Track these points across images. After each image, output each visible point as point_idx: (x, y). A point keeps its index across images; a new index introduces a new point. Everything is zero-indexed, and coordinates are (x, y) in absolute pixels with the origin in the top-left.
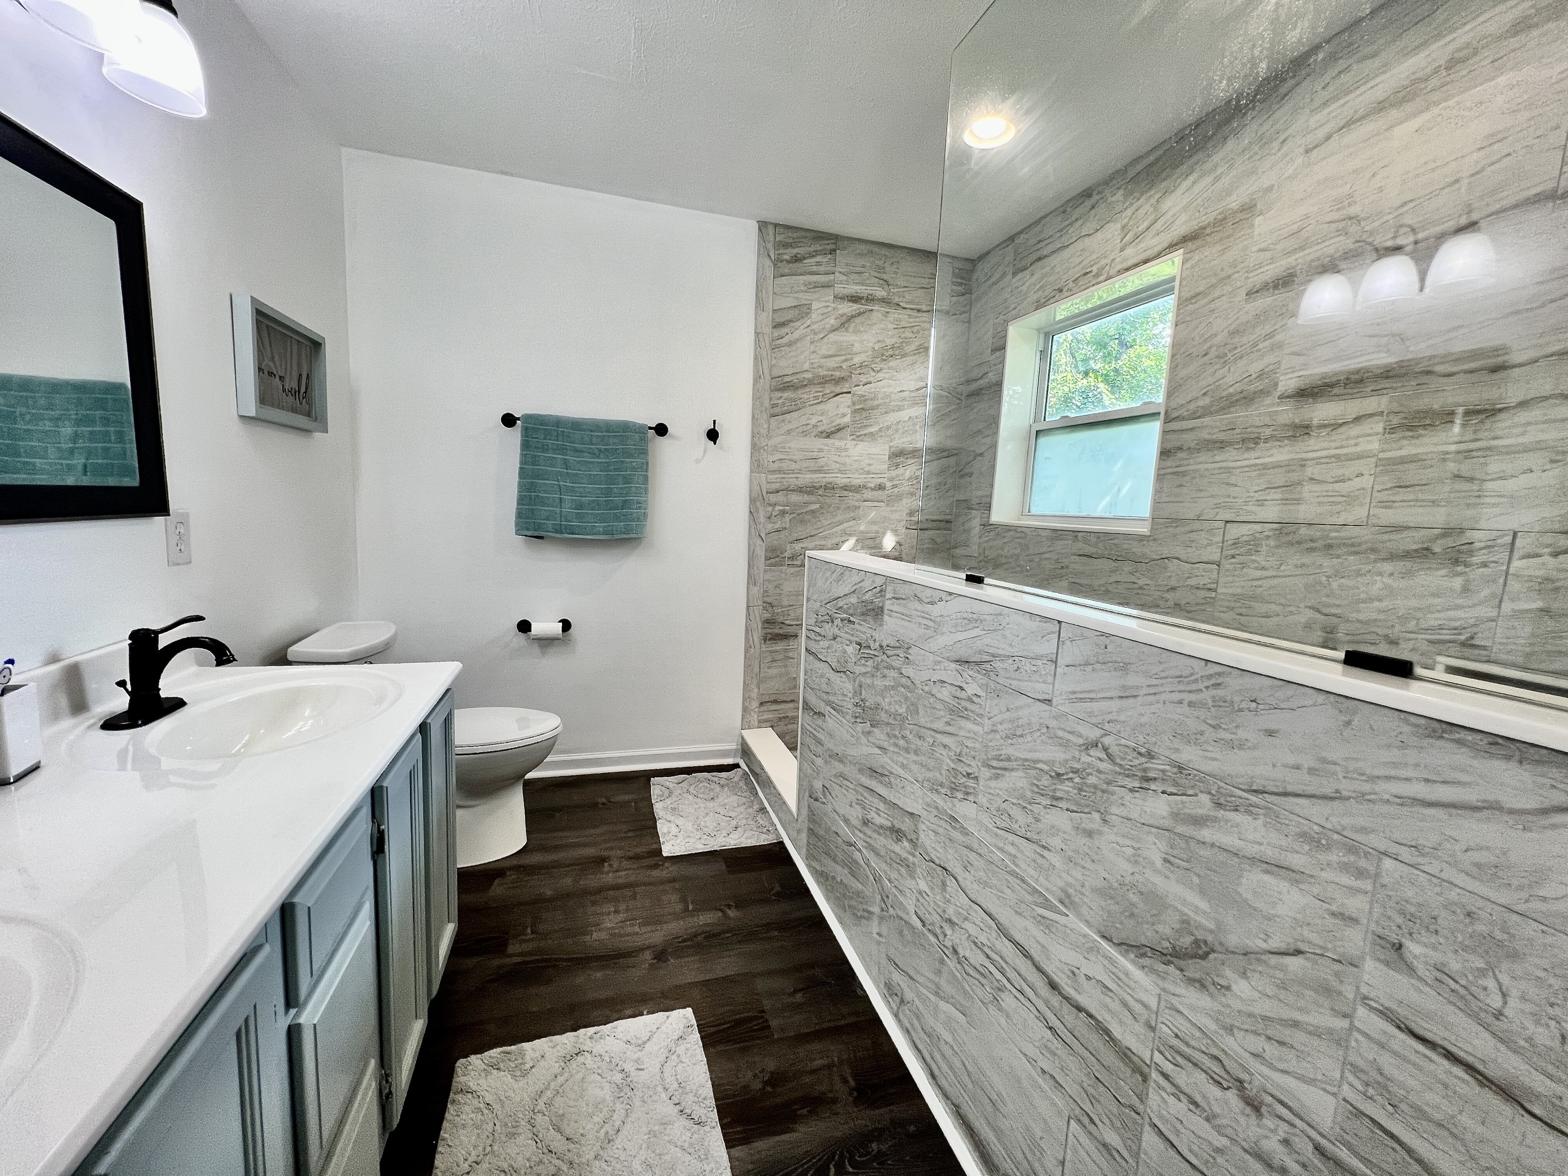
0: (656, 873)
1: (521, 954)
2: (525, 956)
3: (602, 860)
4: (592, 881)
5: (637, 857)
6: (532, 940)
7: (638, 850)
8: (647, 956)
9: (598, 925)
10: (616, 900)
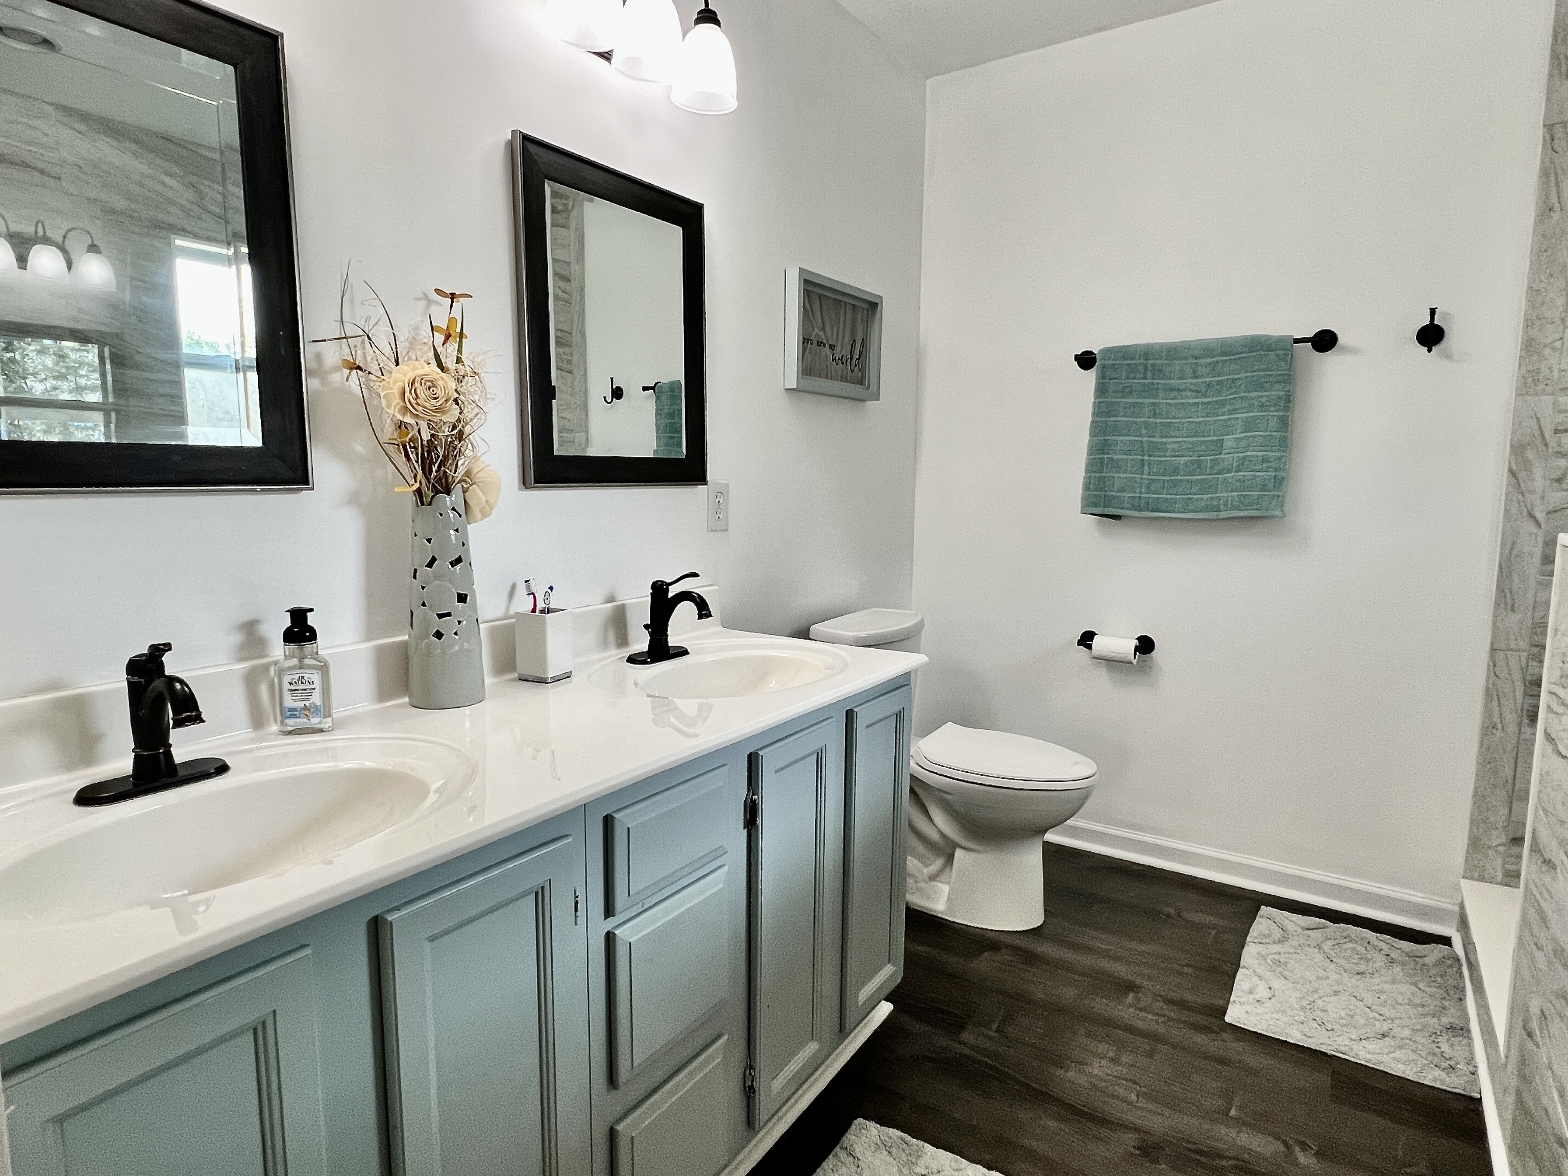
0: (1199, 1038)
1: (972, 1048)
2: (977, 1052)
3: (1129, 987)
4: (1101, 1005)
5: (1182, 1004)
6: (990, 1038)
7: (1188, 996)
8: (1130, 1138)
9: (1081, 1063)
10: (1121, 1045)
